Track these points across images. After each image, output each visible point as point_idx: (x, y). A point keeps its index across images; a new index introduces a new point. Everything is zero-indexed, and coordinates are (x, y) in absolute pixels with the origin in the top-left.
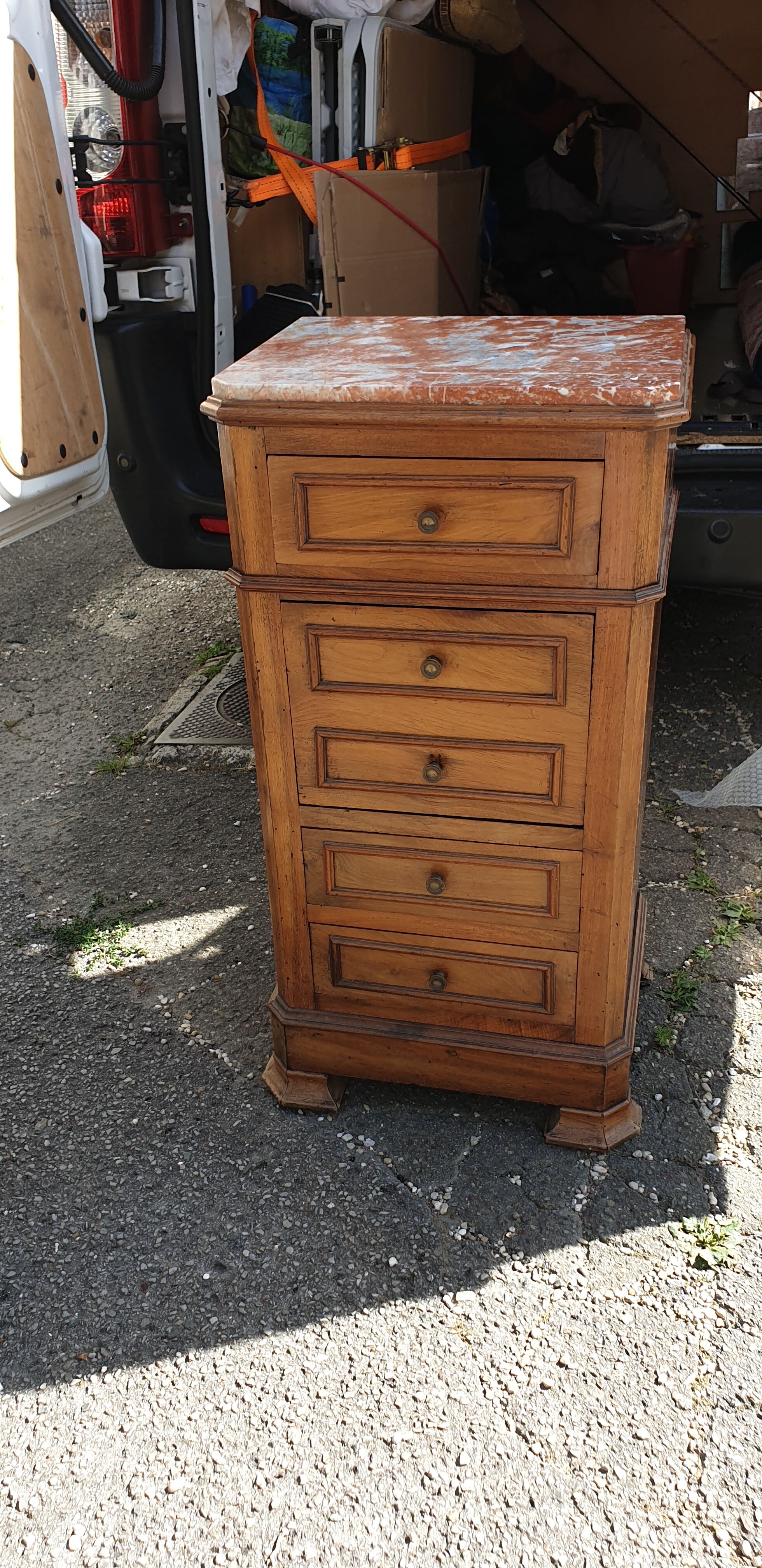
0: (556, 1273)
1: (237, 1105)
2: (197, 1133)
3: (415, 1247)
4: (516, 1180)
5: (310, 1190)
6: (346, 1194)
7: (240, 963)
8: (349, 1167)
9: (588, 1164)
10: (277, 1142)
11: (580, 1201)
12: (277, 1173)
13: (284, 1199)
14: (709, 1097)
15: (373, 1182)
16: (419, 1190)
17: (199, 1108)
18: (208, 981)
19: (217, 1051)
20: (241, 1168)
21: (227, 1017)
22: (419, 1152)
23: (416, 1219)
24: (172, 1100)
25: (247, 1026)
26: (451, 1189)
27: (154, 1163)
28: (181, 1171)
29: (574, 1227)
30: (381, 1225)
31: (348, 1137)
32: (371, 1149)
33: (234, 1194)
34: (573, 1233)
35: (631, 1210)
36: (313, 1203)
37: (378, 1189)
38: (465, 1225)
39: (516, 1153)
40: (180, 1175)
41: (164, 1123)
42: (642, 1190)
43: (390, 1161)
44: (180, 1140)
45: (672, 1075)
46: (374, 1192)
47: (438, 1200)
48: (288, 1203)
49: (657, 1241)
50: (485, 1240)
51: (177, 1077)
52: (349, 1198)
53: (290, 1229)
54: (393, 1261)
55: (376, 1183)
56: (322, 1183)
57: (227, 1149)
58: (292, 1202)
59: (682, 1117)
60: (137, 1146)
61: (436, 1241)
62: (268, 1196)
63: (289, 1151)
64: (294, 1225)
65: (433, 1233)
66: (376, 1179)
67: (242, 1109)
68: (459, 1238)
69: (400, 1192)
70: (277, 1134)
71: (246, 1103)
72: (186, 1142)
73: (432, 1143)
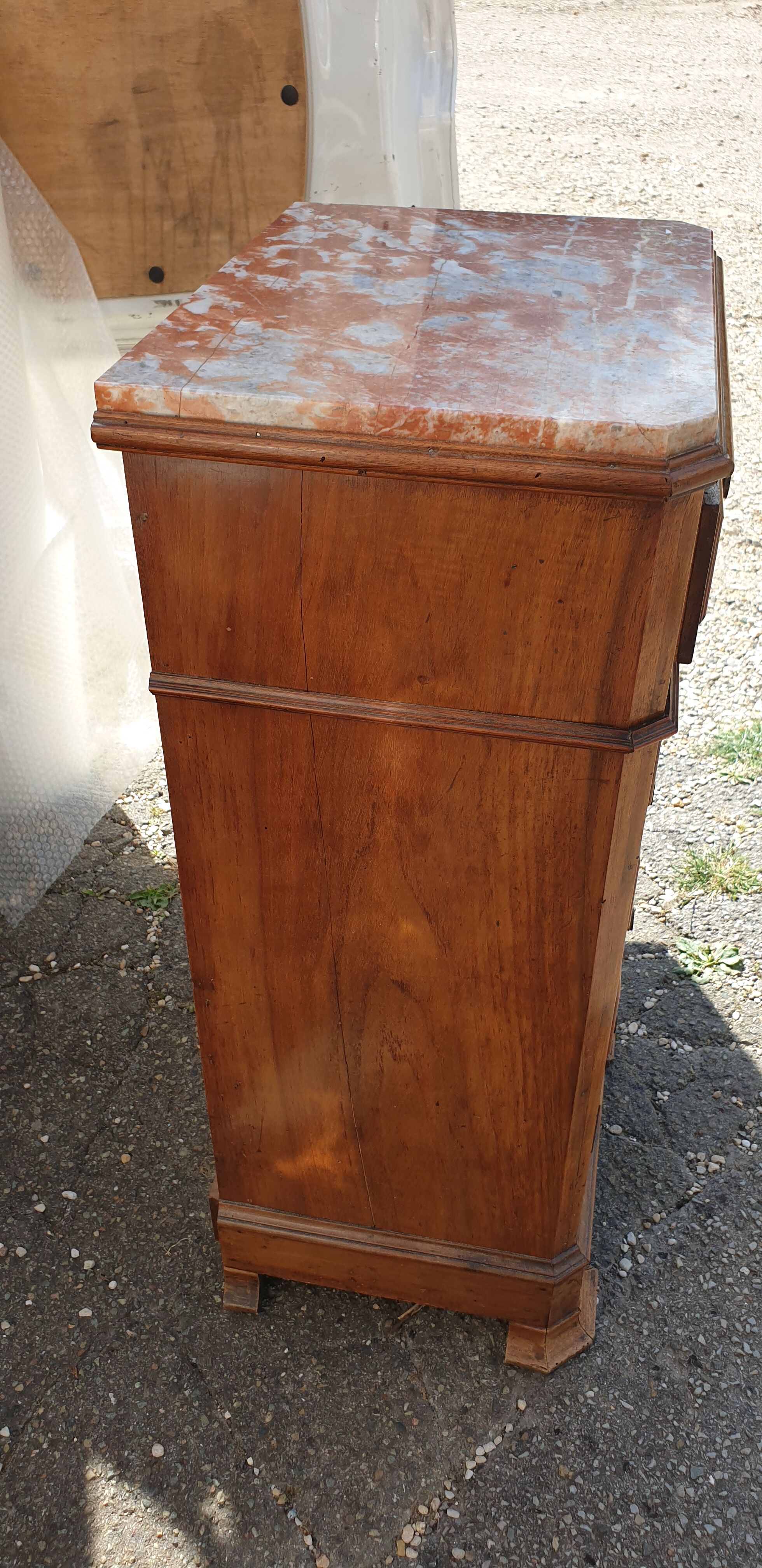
2: (653, 1463)
4: (662, 1096)
7: (250, 1461)
9: (625, 1037)
11: (679, 1046)
13: (748, 1326)
15: (698, 1228)
16: (696, 1184)
17: (602, 1469)
18: (291, 1514)
19: (471, 1465)
20: (707, 1387)
21: (391, 1460)
24: (592, 1517)
25: (416, 1422)
26: (689, 1153)
27: (719, 1523)
28: (726, 1476)
29: (716, 1050)
31: (627, 1264)
32: (640, 1236)
33: (749, 1393)
34: (723, 1052)
36: (746, 1291)
37: (709, 1222)
38: (738, 1140)
39: (625, 1093)
40: (731, 1480)
41: (640, 1520)
42: (654, 1000)
43: (659, 1215)
47: (707, 1167)
50: (751, 1123)
51: (543, 1516)
52: (733, 1252)
55: (701, 1225)
56: (712, 1284)
62: (747, 1347)
66: (693, 1225)
67: (599, 1403)
68: (755, 1146)
69: (707, 1200)
70: (636, 1348)
71: (586, 1398)
72: (672, 1477)
73: (625, 1170)
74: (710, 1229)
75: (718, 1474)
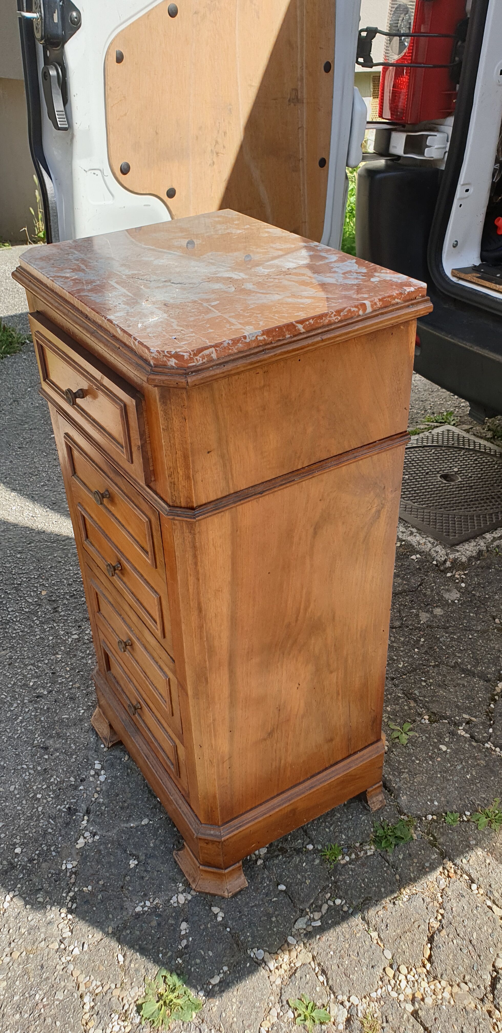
0: (72, 933)
1: (78, 707)
2: (45, 708)
3: (37, 852)
4: (133, 863)
5: (43, 780)
6: (52, 796)
8: (73, 783)
9: (180, 890)
10: (67, 742)
11: (143, 907)
12: (44, 758)
13: (28, 774)
14: (317, 915)
15: (72, 801)
16: (86, 825)
17: (64, 695)
20: (36, 742)
22: (113, 804)
23: (60, 838)
24: (60, 682)
26: (98, 838)
29: (119, 917)
30: (42, 826)
31: (98, 766)
32: (99, 782)
33: (17, 753)
34: (114, 921)
35: (158, 938)
36: (35, 787)
37: (67, 806)
38: (75, 863)
39: (154, 848)
40: (13, 724)
41: (42, 691)
42: (183, 933)
43: (95, 797)
44: (35, 706)
45: (308, 882)
46: (63, 806)
47: (85, 838)
48: (27, 778)
49: (144, 970)
50: (73, 881)
52: (49, 799)
53: (10, 792)
54: (18, 850)
55: (71, 803)
56: (52, 780)
57: (44, 727)
58: (29, 778)
59: (276, 913)
60: (19, 694)
61: (50, 859)
62: (25, 766)
63: (64, 751)
64: (13, 791)
65: (54, 854)
66: (75, 800)
67: (77, 711)
68: (64, 867)
69: (74, 817)
70: (73, 737)
71: (83, 709)
72: (36, 709)
73: (126, 805)
74: (66, 803)
75: (18, 721)
